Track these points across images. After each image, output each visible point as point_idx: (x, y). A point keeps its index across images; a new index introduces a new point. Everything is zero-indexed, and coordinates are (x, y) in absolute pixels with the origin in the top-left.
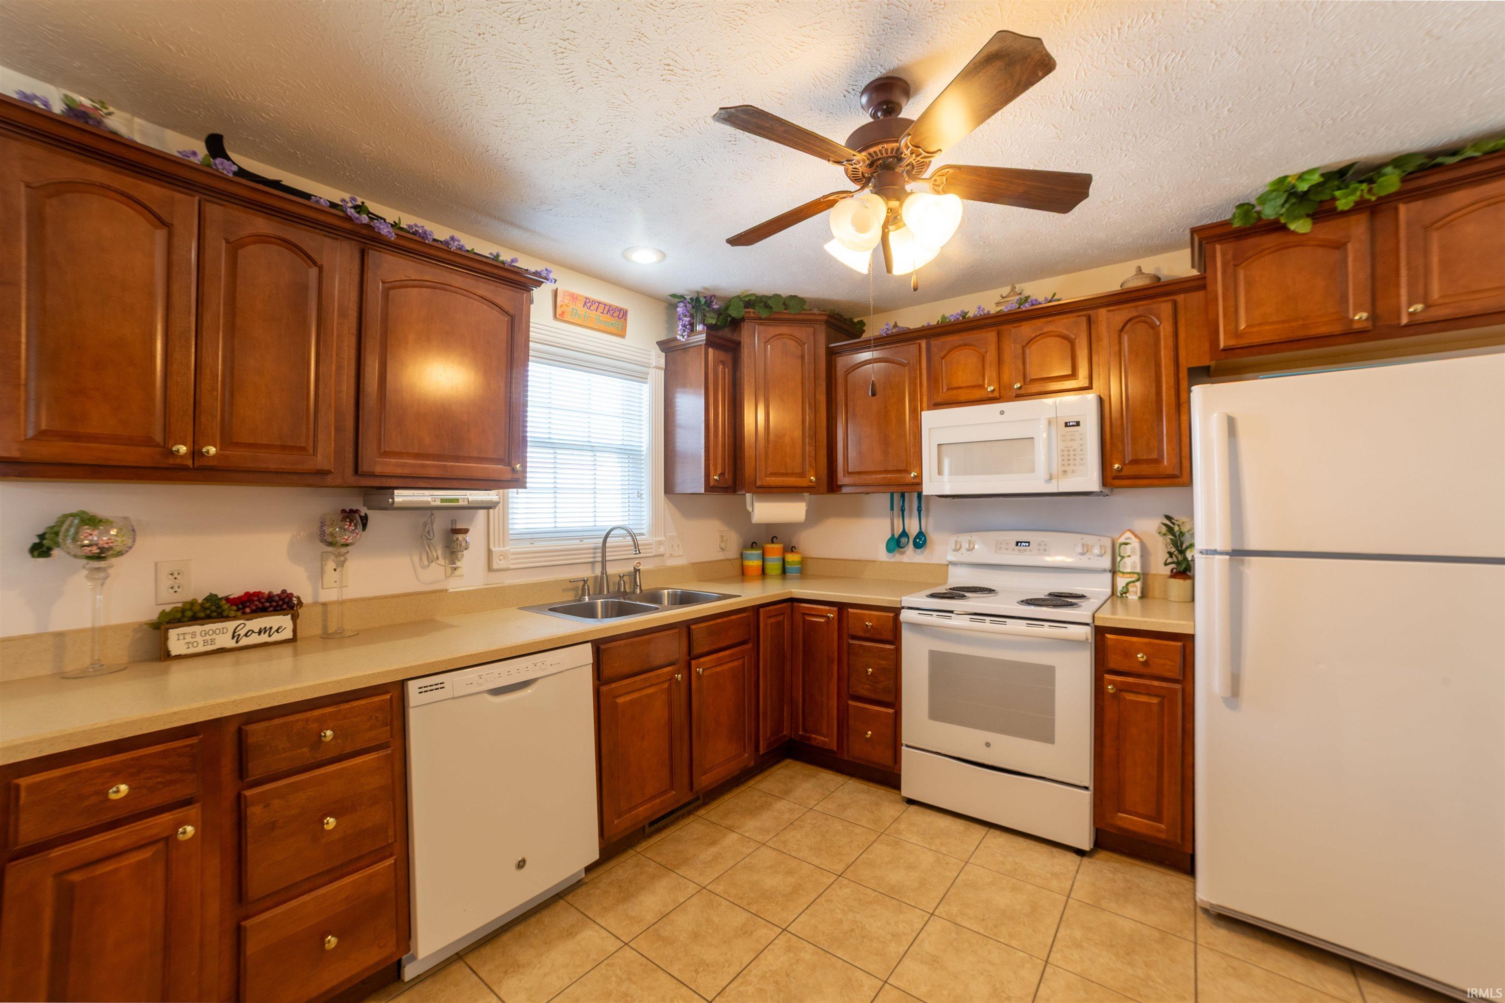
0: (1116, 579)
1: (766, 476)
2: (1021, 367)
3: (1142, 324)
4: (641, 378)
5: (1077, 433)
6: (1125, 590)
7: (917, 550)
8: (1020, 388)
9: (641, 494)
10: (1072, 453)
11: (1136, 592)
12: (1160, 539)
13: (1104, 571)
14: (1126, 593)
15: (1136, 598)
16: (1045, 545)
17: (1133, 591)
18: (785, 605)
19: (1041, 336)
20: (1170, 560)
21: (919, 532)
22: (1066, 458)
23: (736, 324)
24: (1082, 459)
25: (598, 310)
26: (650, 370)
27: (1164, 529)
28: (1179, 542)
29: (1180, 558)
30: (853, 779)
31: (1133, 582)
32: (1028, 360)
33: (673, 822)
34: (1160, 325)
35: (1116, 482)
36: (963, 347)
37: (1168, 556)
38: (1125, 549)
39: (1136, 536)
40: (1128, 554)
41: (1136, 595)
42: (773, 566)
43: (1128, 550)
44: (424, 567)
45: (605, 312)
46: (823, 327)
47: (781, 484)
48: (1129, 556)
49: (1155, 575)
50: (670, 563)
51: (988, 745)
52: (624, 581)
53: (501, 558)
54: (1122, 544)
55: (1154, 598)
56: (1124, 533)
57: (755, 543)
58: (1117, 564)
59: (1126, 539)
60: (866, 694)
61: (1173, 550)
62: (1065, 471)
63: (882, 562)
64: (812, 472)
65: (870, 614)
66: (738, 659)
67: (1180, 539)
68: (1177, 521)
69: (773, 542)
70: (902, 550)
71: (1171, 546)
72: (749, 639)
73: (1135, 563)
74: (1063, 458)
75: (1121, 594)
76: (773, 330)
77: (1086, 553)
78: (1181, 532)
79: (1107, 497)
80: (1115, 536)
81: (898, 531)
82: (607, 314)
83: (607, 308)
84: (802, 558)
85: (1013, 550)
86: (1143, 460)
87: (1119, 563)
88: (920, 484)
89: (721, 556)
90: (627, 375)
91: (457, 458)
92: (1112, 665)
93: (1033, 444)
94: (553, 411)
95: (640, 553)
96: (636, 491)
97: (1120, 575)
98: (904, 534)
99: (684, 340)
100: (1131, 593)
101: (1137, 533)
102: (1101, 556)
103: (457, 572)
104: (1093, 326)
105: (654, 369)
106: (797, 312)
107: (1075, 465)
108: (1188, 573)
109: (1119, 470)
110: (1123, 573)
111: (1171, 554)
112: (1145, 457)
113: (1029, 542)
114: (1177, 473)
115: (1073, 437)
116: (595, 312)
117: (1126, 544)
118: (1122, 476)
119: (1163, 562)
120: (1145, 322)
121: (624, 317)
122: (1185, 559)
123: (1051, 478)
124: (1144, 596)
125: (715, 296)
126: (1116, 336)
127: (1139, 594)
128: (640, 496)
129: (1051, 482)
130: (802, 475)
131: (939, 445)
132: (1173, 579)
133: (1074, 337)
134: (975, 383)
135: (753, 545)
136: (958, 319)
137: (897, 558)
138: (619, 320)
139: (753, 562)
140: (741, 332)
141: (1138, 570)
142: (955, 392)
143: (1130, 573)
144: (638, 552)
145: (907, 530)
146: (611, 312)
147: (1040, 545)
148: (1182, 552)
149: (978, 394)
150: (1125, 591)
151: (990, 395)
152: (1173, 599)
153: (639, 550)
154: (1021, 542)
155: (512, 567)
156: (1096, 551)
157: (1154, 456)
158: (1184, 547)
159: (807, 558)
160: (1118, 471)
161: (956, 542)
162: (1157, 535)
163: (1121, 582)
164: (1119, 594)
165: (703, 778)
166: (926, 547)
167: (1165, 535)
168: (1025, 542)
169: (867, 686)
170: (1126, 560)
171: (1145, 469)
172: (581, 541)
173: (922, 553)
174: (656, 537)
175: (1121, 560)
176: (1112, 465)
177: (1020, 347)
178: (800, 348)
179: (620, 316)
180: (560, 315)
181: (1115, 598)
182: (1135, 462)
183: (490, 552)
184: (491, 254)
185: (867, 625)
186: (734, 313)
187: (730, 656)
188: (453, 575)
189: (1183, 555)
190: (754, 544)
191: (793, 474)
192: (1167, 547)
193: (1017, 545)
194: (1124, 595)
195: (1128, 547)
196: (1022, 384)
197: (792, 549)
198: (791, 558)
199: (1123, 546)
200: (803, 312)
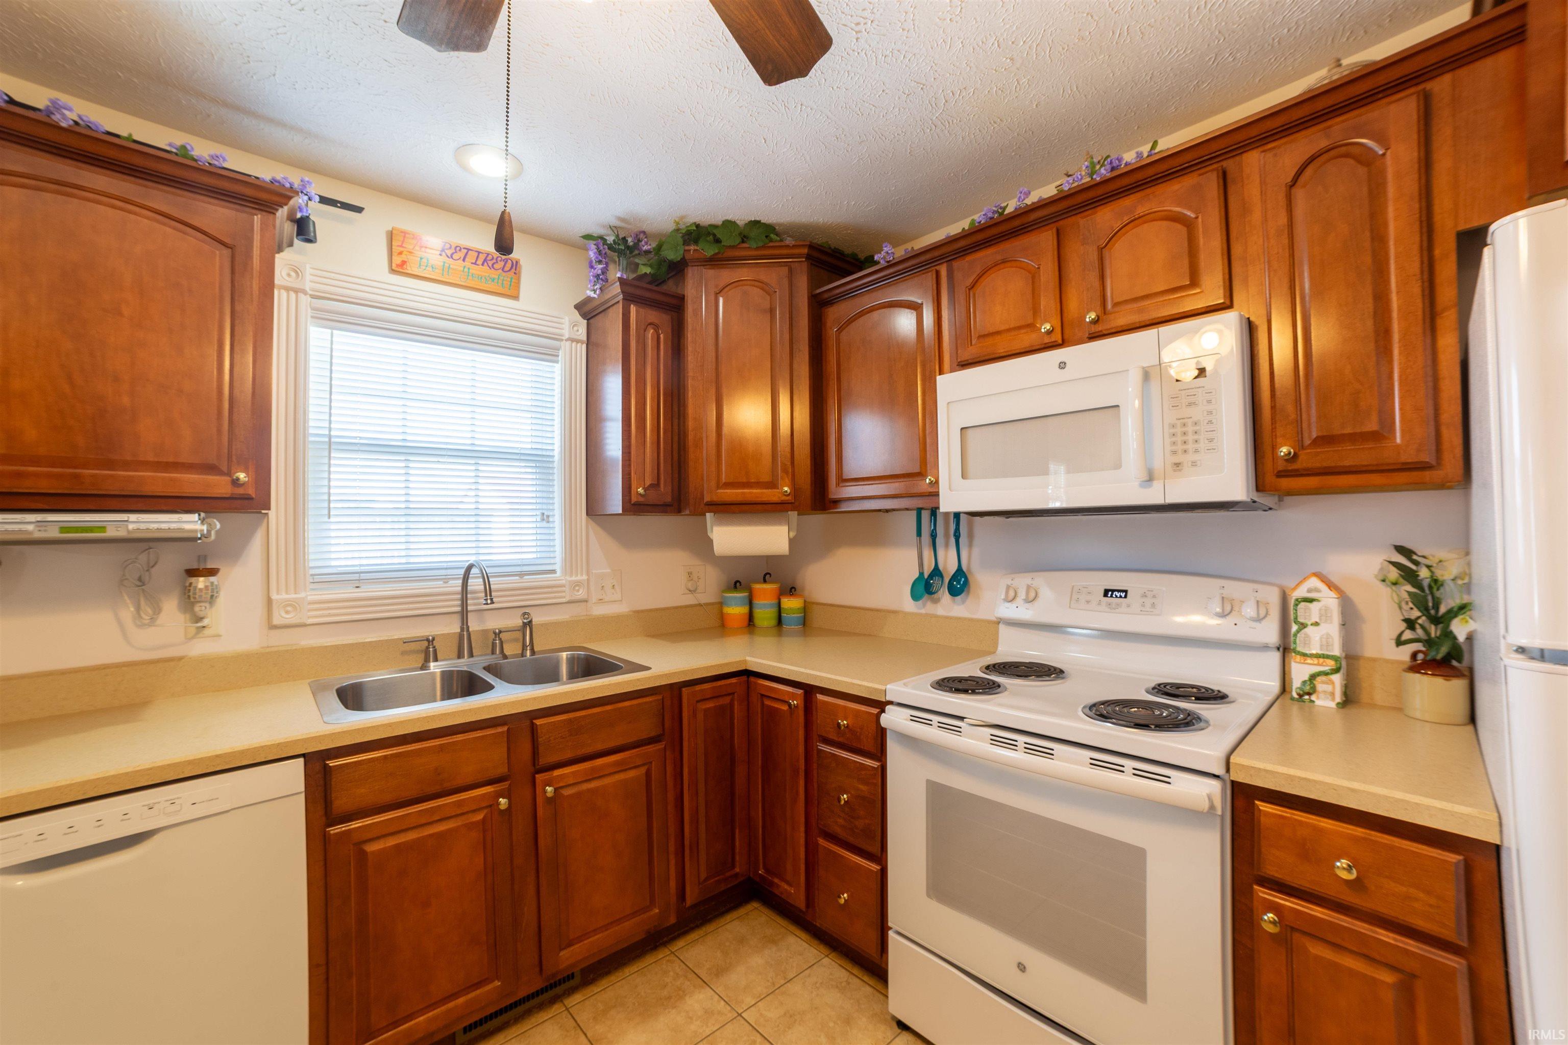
0: (1290, 664)
1: (718, 487)
2: (1096, 283)
3: (1343, 160)
4: (550, 355)
5: (1200, 390)
6: (1307, 688)
7: (956, 598)
8: (1095, 322)
9: (548, 516)
10: (1190, 429)
11: (1332, 694)
12: (1385, 591)
13: (1265, 647)
14: (1309, 694)
15: (1333, 705)
16: (1154, 597)
17: (1325, 692)
18: (734, 680)
19: (1132, 224)
20: (1408, 635)
21: (957, 571)
22: (1179, 439)
23: (677, 269)
24: (1211, 440)
25: (467, 259)
26: (563, 343)
27: (1394, 574)
28: (1430, 598)
29: (1434, 631)
30: (833, 955)
31: (1326, 674)
32: (1108, 272)
33: (517, 1020)
34: (1384, 155)
35: (1285, 483)
36: (1002, 266)
37: (1404, 625)
38: (1306, 609)
39: (1331, 585)
40: (1313, 621)
41: (1333, 699)
42: (765, 615)
43: (1313, 612)
44: (141, 626)
45: (480, 262)
46: (805, 266)
47: (740, 499)
48: (1316, 624)
49: (1374, 660)
50: (599, 611)
51: (1022, 967)
52: (500, 639)
53: (289, 609)
54: (1298, 601)
55: (1373, 706)
56: (1305, 579)
57: (738, 581)
58: (1292, 639)
59: (1309, 591)
60: (838, 830)
61: (1416, 613)
62: (1177, 465)
63: (906, 614)
64: (787, 481)
65: (845, 707)
66: (635, 767)
67: (1432, 594)
68: (1424, 557)
69: (765, 581)
70: (935, 596)
71: (1411, 605)
72: (663, 735)
73: (1328, 636)
74: (1174, 439)
75: (1301, 696)
76: (726, 275)
77: (1227, 615)
78: (1436, 581)
79: (1270, 512)
80: (1289, 583)
81: (928, 569)
82: (483, 265)
83: (482, 257)
84: (805, 601)
85: (1100, 603)
86: (1344, 435)
87: (1295, 635)
88: (936, 494)
89: (690, 600)
90: (527, 351)
91: (110, 464)
92: (1271, 871)
93: (1118, 417)
94: (408, 403)
95: (492, 603)
96: (538, 513)
97: (1298, 658)
98: (936, 572)
99: (595, 296)
100: (1322, 695)
101: (1334, 579)
102: (1259, 620)
103: (206, 632)
104: (1232, 190)
105: (568, 343)
106: (761, 244)
107: (1196, 451)
108: (1454, 663)
109: (1292, 458)
110: (1304, 655)
111: (1410, 624)
112: (1348, 430)
113: (1126, 591)
114: (1427, 457)
115: (1192, 399)
116: (461, 261)
117: (1311, 600)
118: (1297, 470)
119: (1395, 635)
120: (1346, 155)
121: (513, 270)
122: (1448, 635)
123: (1150, 478)
124: (1349, 700)
125: (644, 232)
126: (1281, 197)
127: (1338, 698)
128: (545, 518)
129: (1150, 486)
130: (772, 485)
131: (962, 429)
132: (1417, 676)
133: (1193, 215)
134: (1022, 323)
135: (736, 585)
136: (991, 218)
137: (927, 608)
138: (504, 274)
139: (736, 610)
140: (684, 283)
141: (1337, 651)
142: (989, 341)
143: (1318, 656)
144: (489, 601)
145: (941, 567)
146: (490, 263)
147: (1144, 596)
148: (1442, 620)
149: (1027, 339)
150: (1308, 690)
151: (1047, 340)
152: (1418, 715)
153: (491, 599)
154: (1113, 591)
155: (310, 621)
156: (1249, 610)
157: (1372, 425)
158: (1443, 609)
159: (813, 603)
160: (1287, 460)
161: (1008, 587)
162: (1379, 583)
163: (1300, 673)
164: (1295, 695)
165: (562, 954)
166: (968, 592)
167: (1395, 584)
168: (1119, 591)
169: (841, 821)
170: (1309, 630)
171: (1350, 456)
172: (445, 583)
173: (963, 602)
174: (571, 576)
175: (1298, 631)
176: (1274, 448)
177: (1095, 248)
178: (768, 298)
179: (507, 269)
180: (398, 266)
181: (1286, 697)
182: (1325, 440)
183: (269, 601)
184: (170, 145)
185: (839, 724)
186: (672, 255)
187: (617, 763)
188: (201, 635)
189: (1441, 626)
190: (738, 584)
191: (758, 484)
192: (1400, 608)
193: (1106, 595)
194: (1307, 697)
195: (1314, 606)
196: (1100, 313)
197: (791, 590)
198: (790, 603)
199: (1302, 605)
200: (771, 244)
